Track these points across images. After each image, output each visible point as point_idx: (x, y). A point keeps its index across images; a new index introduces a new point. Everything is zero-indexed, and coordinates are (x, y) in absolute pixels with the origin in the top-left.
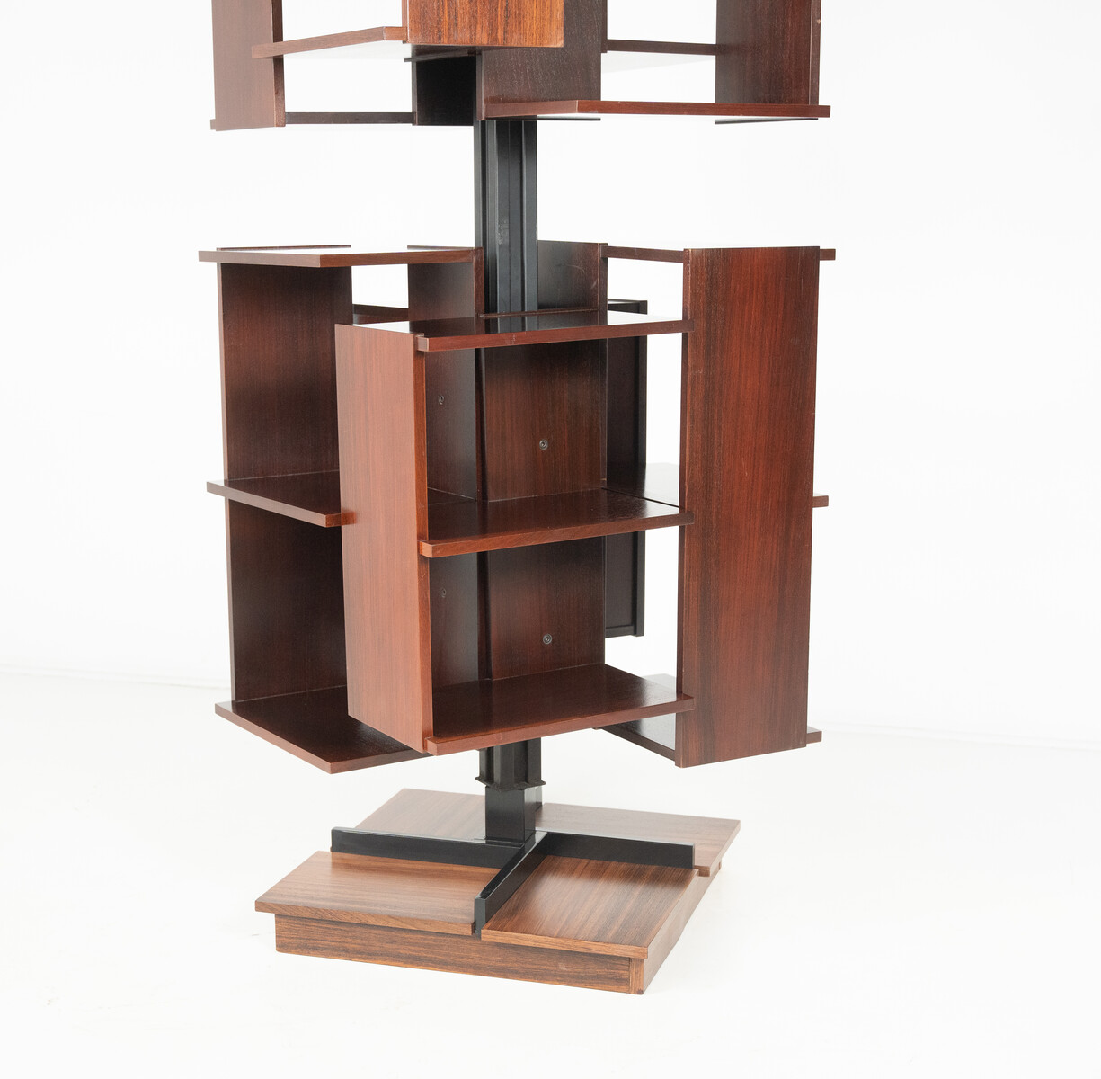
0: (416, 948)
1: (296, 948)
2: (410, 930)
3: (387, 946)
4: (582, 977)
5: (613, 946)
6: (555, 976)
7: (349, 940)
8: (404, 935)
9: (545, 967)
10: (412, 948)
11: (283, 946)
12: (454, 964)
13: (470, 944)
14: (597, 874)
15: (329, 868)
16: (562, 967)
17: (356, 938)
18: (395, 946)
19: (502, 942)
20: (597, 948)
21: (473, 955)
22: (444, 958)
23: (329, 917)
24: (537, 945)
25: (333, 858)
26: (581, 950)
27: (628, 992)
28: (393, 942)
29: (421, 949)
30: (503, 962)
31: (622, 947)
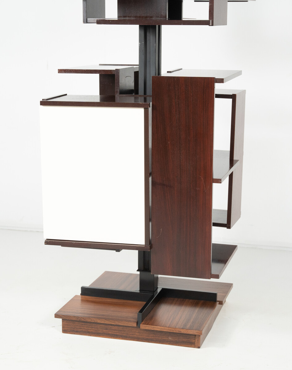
0: (115, 331)
1: (70, 332)
2: (114, 325)
3: (104, 331)
4: (177, 342)
5: (189, 330)
6: (167, 341)
7: (90, 328)
8: (111, 327)
9: (163, 338)
10: (114, 331)
11: (65, 331)
12: (129, 337)
13: (136, 330)
14: (181, 304)
15: (80, 302)
16: (170, 338)
17: (93, 328)
18: (107, 331)
19: (148, 329)
20: (183, 331)
21: (136, 334)
22: (125, 335)
23: (83, 320)
24: (161, 330)
25: (81, 298)
26: (177, 332)
27: (195, 347)
28: (106, 329)
29: (117, 332)
30: (148, 336)
31: (192, 331)
